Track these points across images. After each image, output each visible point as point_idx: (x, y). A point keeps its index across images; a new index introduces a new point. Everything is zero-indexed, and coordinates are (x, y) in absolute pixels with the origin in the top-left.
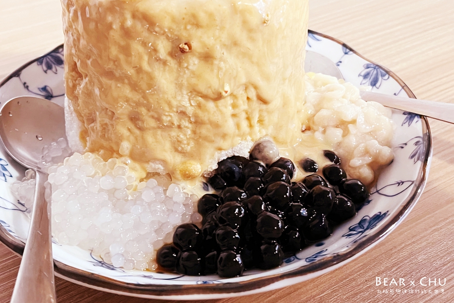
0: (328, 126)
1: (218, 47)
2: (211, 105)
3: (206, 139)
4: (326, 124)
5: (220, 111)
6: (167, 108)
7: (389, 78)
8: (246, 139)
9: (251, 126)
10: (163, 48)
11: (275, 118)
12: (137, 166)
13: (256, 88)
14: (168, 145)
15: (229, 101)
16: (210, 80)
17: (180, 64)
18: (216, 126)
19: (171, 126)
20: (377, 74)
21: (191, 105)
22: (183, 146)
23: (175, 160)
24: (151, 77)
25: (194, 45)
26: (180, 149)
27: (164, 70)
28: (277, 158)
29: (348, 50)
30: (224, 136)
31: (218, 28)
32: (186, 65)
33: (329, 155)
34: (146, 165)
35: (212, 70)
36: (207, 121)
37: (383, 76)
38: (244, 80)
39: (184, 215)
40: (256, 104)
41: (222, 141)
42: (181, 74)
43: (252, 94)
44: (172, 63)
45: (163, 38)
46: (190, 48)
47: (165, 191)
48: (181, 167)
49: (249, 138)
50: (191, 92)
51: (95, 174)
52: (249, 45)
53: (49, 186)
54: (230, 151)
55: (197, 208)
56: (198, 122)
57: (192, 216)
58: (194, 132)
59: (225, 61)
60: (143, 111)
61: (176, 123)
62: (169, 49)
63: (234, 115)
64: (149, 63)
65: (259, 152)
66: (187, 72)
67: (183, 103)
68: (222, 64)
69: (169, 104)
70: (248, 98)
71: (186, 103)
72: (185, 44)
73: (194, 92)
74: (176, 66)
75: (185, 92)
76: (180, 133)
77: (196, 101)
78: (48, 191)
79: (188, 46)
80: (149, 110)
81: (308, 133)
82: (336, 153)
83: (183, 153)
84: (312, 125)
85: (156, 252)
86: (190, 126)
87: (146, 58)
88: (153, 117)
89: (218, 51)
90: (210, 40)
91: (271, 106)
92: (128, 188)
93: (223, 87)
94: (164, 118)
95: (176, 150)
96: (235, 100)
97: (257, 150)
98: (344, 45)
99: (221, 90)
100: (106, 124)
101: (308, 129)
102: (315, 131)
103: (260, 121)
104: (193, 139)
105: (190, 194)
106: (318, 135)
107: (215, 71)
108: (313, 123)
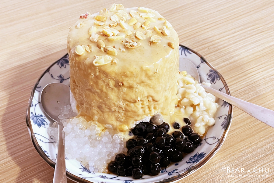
0: (187, 106)
1: (135, 84)
2: (132, 105)
3: (130, 117)
4: (186, 105)
5: (136, 106)
6: (113, 106)
7: (219, 80)
8: (148, 115)
9: (150, 110)
10: (112, 83)
11: (161, 106)
12: (101, 125)
13: (152, 97)
14: (114, 118)
15: (140, 103)
16: (132, 95)
17: (119, 90)
18: (135, 112)
19: (115, 111)
20: (215, 76)
21: (124, 104)
22: (120, 119)
23: (116, 124)
24: (107, 94)
25: (125, 83)
26: (119, 120)
27: (112, 92)
28: (162, 123)
29: (203, 61)
30: (138, 116)
31: (135, 77)
32: (121, 90)
33: (186, 120)
34: (104, 125)
35: (133, 92)
36: (130, 111)
37: (217, 78)
38: (146, 95)
39: (120, 149)
40: (152, 103)
41: (137, 117)
42: (119, 93)
43: (150, 99)
44: (116, 89)
45: (111, 80)
46: (123, 85)
47: (112, 136)
48: (119, 127)
49: (149, 115)
50: (123, 100)
51: (83, 128)
52: (149, 82)
53: (63, 133)
54: (141, 120)
55: (125, 145)
56: (126, 111)
57: (123, 149)
58: (125, 114)
59: (138, 89)
60: (104, 106)
61: (117, 110)
62: (114, 84)
63: (142, 108)
64: (106, 89)
65: (154, 120)
66: (122, 92)
67: (120, 104)
68: (137, 90)
69: (114, 104)
70: (148, 101)
71: (121, 104)
72: (121, 83)
73: (125, 100)
74: (117, 90)
75: (121, 100)
76: (119, 114)
77: (126, 103)
78: (63, 135)
79: (122, 84)
80: (106, 106)
81: (178, 108)
82: (189, 119)
83: (120, 121)
84: (180, 105)
85: (107, 165)
86: (123, 112)
87: (105, 87)
88: (107, 108)
89: (135, 85)
90: (131, 82)
91: (159, 102)
92: (97, 134)
93: (137, 98)
94: (112, 109)
95: (117, 120)
96: (143, 102)
97: (153, 119)
98: (202, 58)
99: (136, 100)
100: (88, 107)
101: (178, 106)
102: (181, 108)
103: (155, 108)
104: (125, 116)
105: (123, 138)
106: (182, 110)
107: (134, 92)
108: (180, 104)
